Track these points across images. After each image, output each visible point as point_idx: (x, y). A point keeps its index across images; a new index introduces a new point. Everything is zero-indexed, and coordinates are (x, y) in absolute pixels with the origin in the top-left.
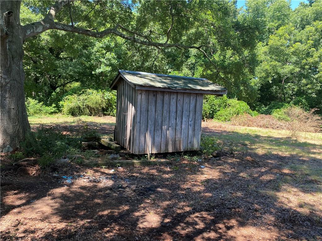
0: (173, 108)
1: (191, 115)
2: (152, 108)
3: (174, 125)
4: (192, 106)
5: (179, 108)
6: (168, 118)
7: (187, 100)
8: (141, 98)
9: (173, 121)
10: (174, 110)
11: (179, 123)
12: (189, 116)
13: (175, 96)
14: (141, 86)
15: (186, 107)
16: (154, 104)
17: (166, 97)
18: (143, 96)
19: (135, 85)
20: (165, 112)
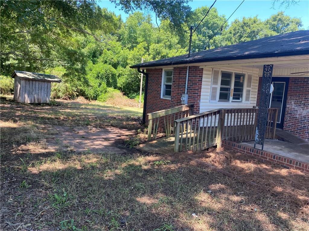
0: (37, 86)
1: (45, 90)
2: (28, 86)
3: (38, 93)
4: (46, 86)
5: (40, 86)
6: (35, 90)
7: (43, 83)
8: (23, 82)
9: (37, 91)
10: (38, 87)
11: (40, 92)
12: (44, 90)
13: (38, 82)
14: (22, 78)
15: (43, 86)
16: (28, 84)
17: (34, 82)
18: (24, 81)
19: (20, 77)
20: (33, 88)
